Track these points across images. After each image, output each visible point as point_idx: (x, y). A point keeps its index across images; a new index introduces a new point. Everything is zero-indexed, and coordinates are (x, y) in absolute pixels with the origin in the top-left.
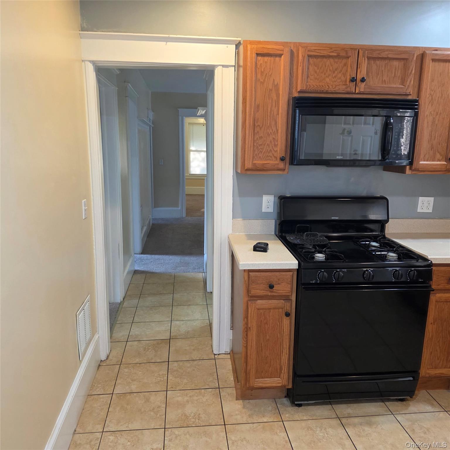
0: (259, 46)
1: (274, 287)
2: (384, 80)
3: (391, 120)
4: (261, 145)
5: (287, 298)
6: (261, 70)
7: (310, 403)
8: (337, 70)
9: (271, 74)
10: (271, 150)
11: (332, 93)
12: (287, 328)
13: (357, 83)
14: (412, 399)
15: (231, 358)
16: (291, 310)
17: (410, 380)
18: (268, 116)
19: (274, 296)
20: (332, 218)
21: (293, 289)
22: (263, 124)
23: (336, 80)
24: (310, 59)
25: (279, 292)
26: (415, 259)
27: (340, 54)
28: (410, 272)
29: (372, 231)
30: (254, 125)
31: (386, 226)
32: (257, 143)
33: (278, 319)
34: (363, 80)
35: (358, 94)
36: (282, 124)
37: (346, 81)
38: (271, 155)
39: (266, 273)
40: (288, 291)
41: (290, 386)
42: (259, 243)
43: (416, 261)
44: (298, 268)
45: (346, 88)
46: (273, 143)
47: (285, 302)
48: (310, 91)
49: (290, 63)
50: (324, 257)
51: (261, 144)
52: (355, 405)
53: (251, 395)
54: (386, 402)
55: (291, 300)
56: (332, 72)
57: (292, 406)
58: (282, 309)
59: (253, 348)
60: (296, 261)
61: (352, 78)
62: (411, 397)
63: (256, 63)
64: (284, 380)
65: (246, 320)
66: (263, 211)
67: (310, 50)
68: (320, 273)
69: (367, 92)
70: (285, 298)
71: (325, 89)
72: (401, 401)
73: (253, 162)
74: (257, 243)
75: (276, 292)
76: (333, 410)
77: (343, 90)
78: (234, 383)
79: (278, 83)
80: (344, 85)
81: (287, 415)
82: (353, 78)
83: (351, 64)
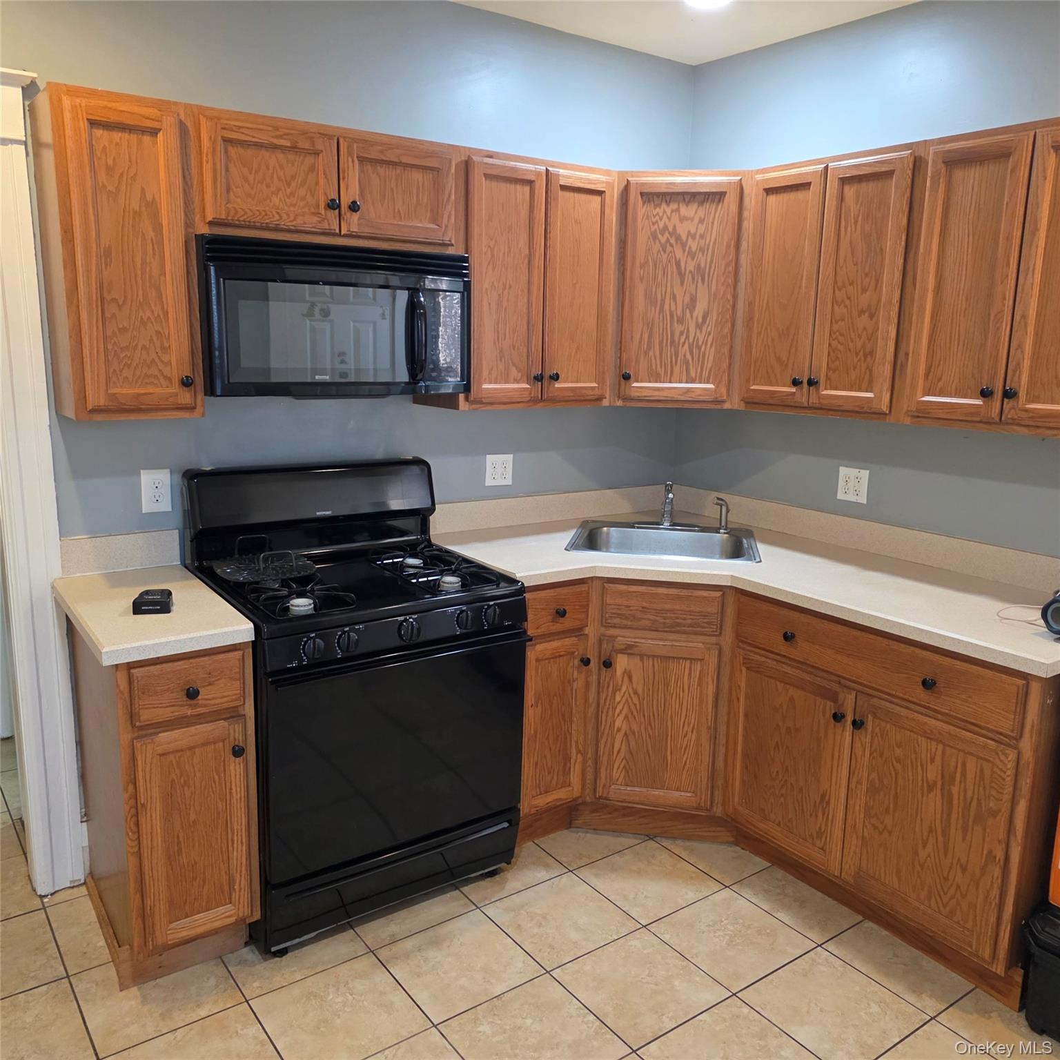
0: (93, 101)
1: (200, 693)
2: (396, 210)
3: (420, 297)
4: (127, 348)
5: (233, 714)
6: (107, 162)
7: (306, 940)
8: (296, 180)
9: (135, 175)
10: (153, 361)
11: (289, 231)
12: (238, 785)
13: (343, 212)
14: (510, 866)
15: (90, 895)
16: (245, 741)
17: (504, 828)
18: (136, 276)
19: (202, 714)
20: (318, 513)
21: (247, 690)
22: (126, 297)
23: (295, 202)
24: (230, 148)
25: (212, 702)
26: (495, 582)
27: (298, 143)
28: (486, 609)
29: (403, 533)
30: (102, 299)
31: (431, 521)
32: (115, 342)
33: (215, 767)
34: (354, 207)
35: (346, 236)
36: (176, 298)
37: (318, 206)
38: (157, 373)
39: (176, 664)
40: (234, 697)
41: (257, 916)
42: (147, 593)
43: (495, 586)
44: (254, 639)
45: (320, 222)
46: (158, 344)
47: (229, 725)
48: (237, 222)
49: (182, 153)
50: (310, 605)
51: (125, 345)
52: (403, 914)
53: (160, 967)
54: (462, 887)
55: (244, 715)
56: (285, 182)
57: (265, 960)
58: (223, 741)
59: (158, 850)
60: (248, 624)
61: (330, 201)
62: (508, 863)
63: (91, 145)
64: (241, 906)
65: (131, 787)
66: (143, 512)
67: (227, 127)
68: (306, 642)
69: (366, 234)
70: (228, 716)
71: (272, 220)
72: (491, 877)
73: (109, 392)
74: (142, 595)
75: (205, 706)
76: (359, 939)
77: (314, 225)
78: (108, 951)
79: (154, 199)
80: (313, 214)
81: (256, 984)
82: (333, 200)
83: (324, 170)
